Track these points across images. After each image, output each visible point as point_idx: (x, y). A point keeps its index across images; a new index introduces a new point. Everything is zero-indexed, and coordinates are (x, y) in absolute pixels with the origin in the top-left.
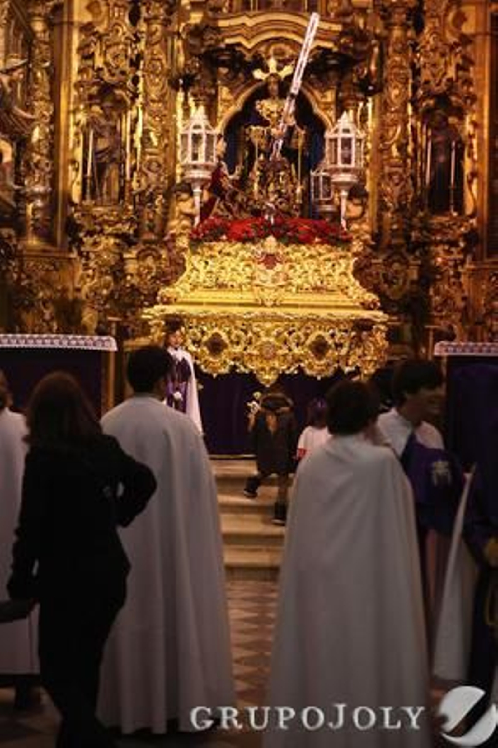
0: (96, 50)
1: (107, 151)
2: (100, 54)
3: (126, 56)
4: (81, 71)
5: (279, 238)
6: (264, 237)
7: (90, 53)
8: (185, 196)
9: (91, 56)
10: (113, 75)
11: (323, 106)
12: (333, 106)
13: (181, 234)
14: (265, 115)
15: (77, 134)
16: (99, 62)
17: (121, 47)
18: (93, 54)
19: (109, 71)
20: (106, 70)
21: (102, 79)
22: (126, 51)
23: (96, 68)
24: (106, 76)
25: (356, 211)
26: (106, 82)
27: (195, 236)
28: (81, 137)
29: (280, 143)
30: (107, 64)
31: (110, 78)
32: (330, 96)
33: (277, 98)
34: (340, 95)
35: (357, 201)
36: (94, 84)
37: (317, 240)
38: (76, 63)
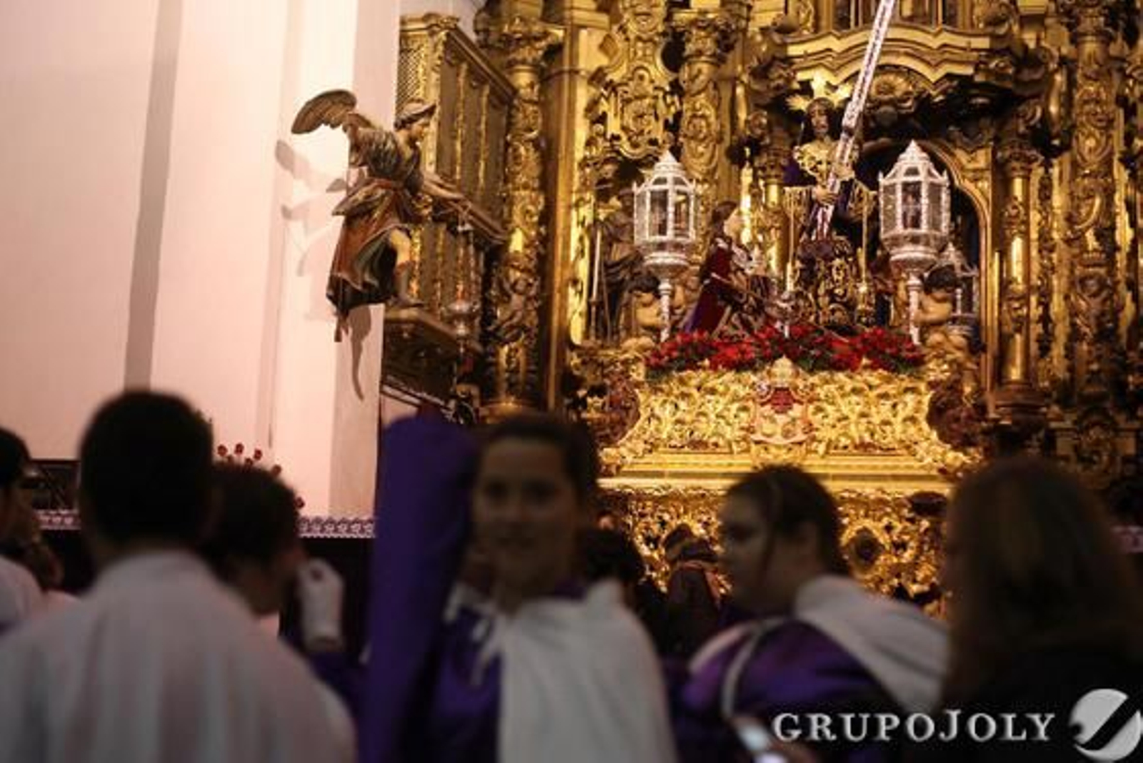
0: (609, 110)
1: (627, 262)
2: (616, 115)
3: (657, 118)
4: (590, 143)
5: (796, 359)
6: (771, 359)
7: (600, 113)
8: (647, 297)
9: (602, 119)
10: (635, 146)
11: (970, 175)
12: (988, 175)
13: (637, 360)
14: (807, 168)
15: (581, 239)
16: (613, 127)
17: (647, 101)
18: (605, 115)
19: (629, 139)
20: (624, 138)
21: (618, 153)
22: (655, 107)
23: (609, 136)
24: (626, 148)
25: (937, 310)
26: (625, 158)
27: (653, 361)
28: (587, 242)
29: (830, 212)
30: (624, 128)
31: (632, 151)
32: (982, 159)
33: (827, 139)
34: (999, 154)
35: (939, 294)
36: (607, 161)
37: (865, 361)
38: (582, 132)
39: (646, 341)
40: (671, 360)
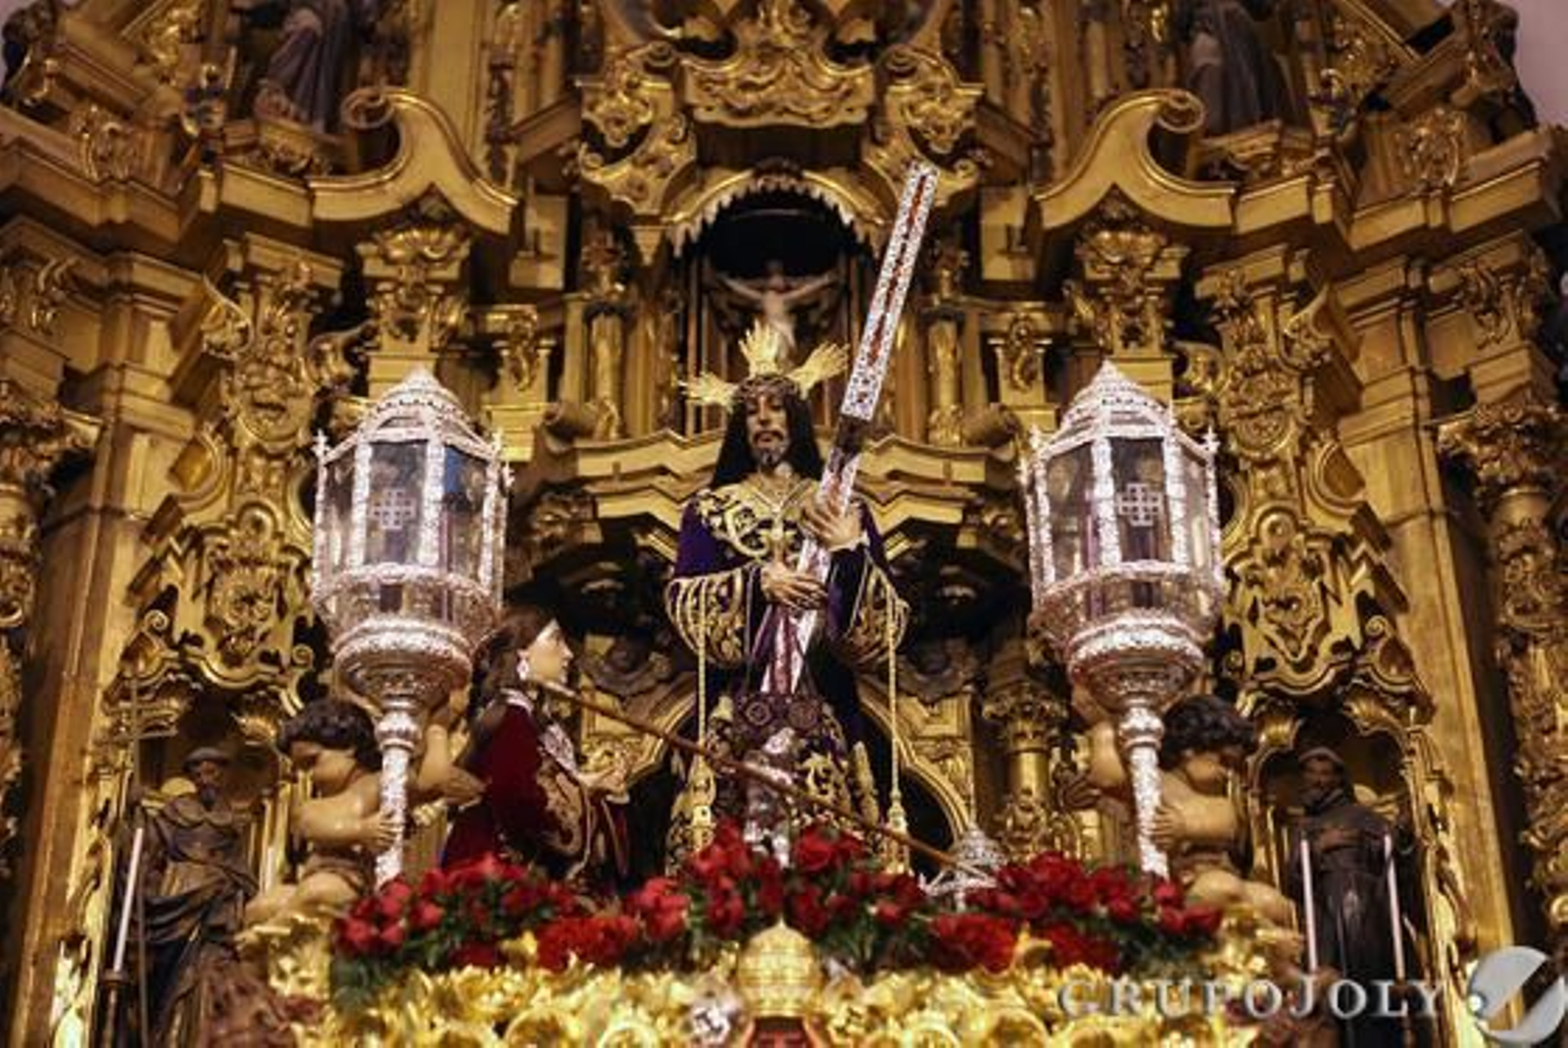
0: (183, 583)
1: (195, 903)
2: (194, 597)
3: (282, 611)
4: (130, 655)
7: (163, 587)
9: (167, 600)
10: (233, 660)
11: (929, 747)
12: (966, 747)
15: (96, 850)
16: (189, 617)
17: (265, 571)
18: (172, 591)
19: (221, 645)
20: (210, 642)
21: (195, 672)
22: (279, 587)
23: (177, 637)
24: (213, 668)
26: (208, 684)
28: (108, 854)
29: (807, 626)
30: (211, 622)
31: (224, 671)
32: (952, 719)
33: (784, 470)
34: (988, 708)
36: (167, 689)
38: (117, 634)
39: (328, 884)
40: (417, 931)
